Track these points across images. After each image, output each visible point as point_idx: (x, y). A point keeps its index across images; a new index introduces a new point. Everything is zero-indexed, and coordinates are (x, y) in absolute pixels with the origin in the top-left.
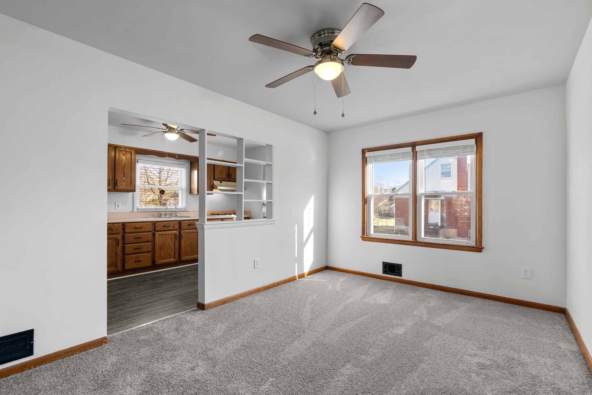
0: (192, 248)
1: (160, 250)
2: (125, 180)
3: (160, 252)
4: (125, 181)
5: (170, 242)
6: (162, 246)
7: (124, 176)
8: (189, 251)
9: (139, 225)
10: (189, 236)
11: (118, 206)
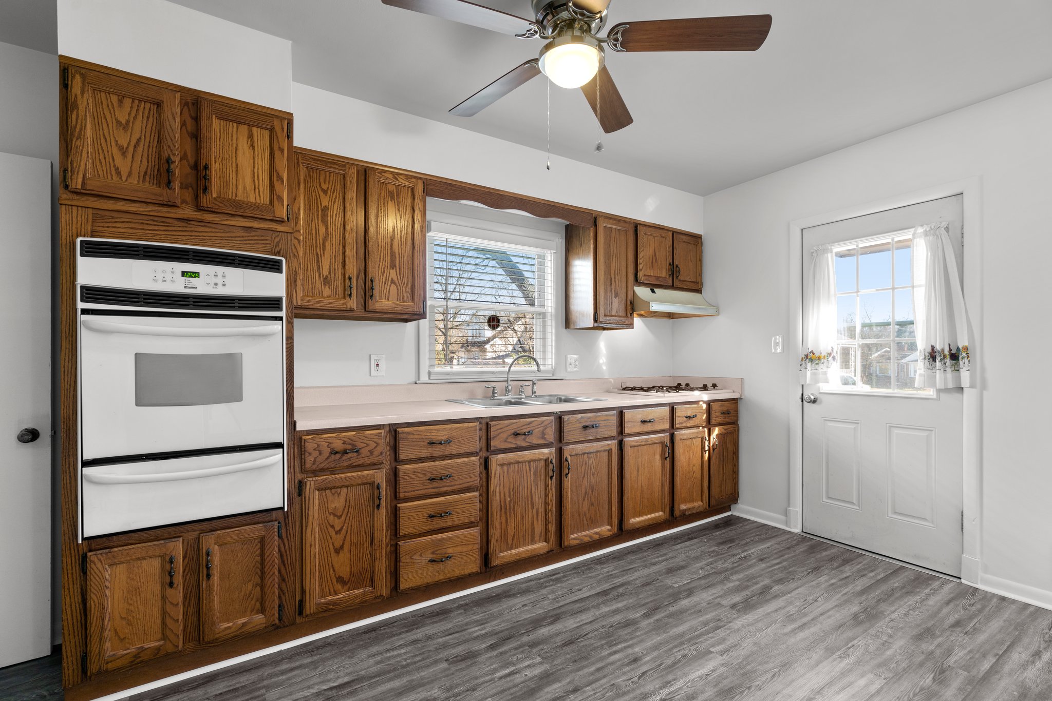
0: (592, 504)
1: (503, 515)
2: (395, 279)
3: (503, 521)
4: (395, 283)
5: (533, 488)
6: (510, 502)
7: (393, 266)
8: (585, 514)
9: (440, 434)
10: (586, 464)
11: (377, 365)
